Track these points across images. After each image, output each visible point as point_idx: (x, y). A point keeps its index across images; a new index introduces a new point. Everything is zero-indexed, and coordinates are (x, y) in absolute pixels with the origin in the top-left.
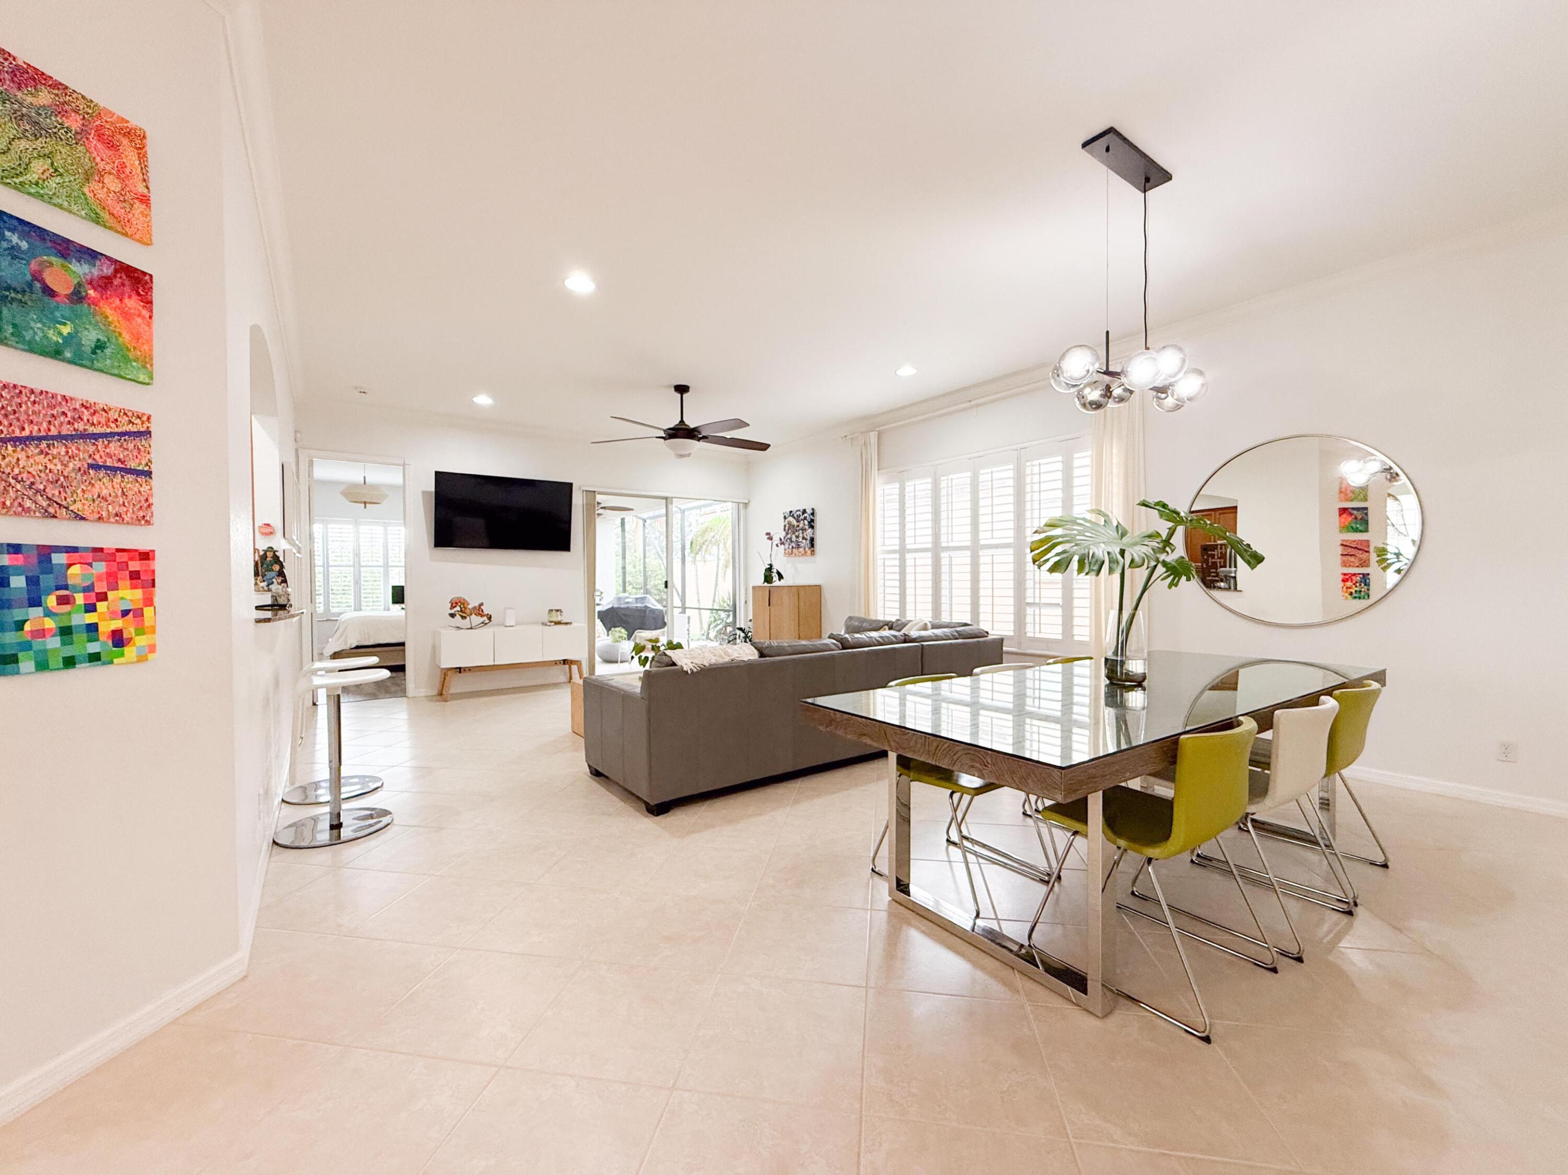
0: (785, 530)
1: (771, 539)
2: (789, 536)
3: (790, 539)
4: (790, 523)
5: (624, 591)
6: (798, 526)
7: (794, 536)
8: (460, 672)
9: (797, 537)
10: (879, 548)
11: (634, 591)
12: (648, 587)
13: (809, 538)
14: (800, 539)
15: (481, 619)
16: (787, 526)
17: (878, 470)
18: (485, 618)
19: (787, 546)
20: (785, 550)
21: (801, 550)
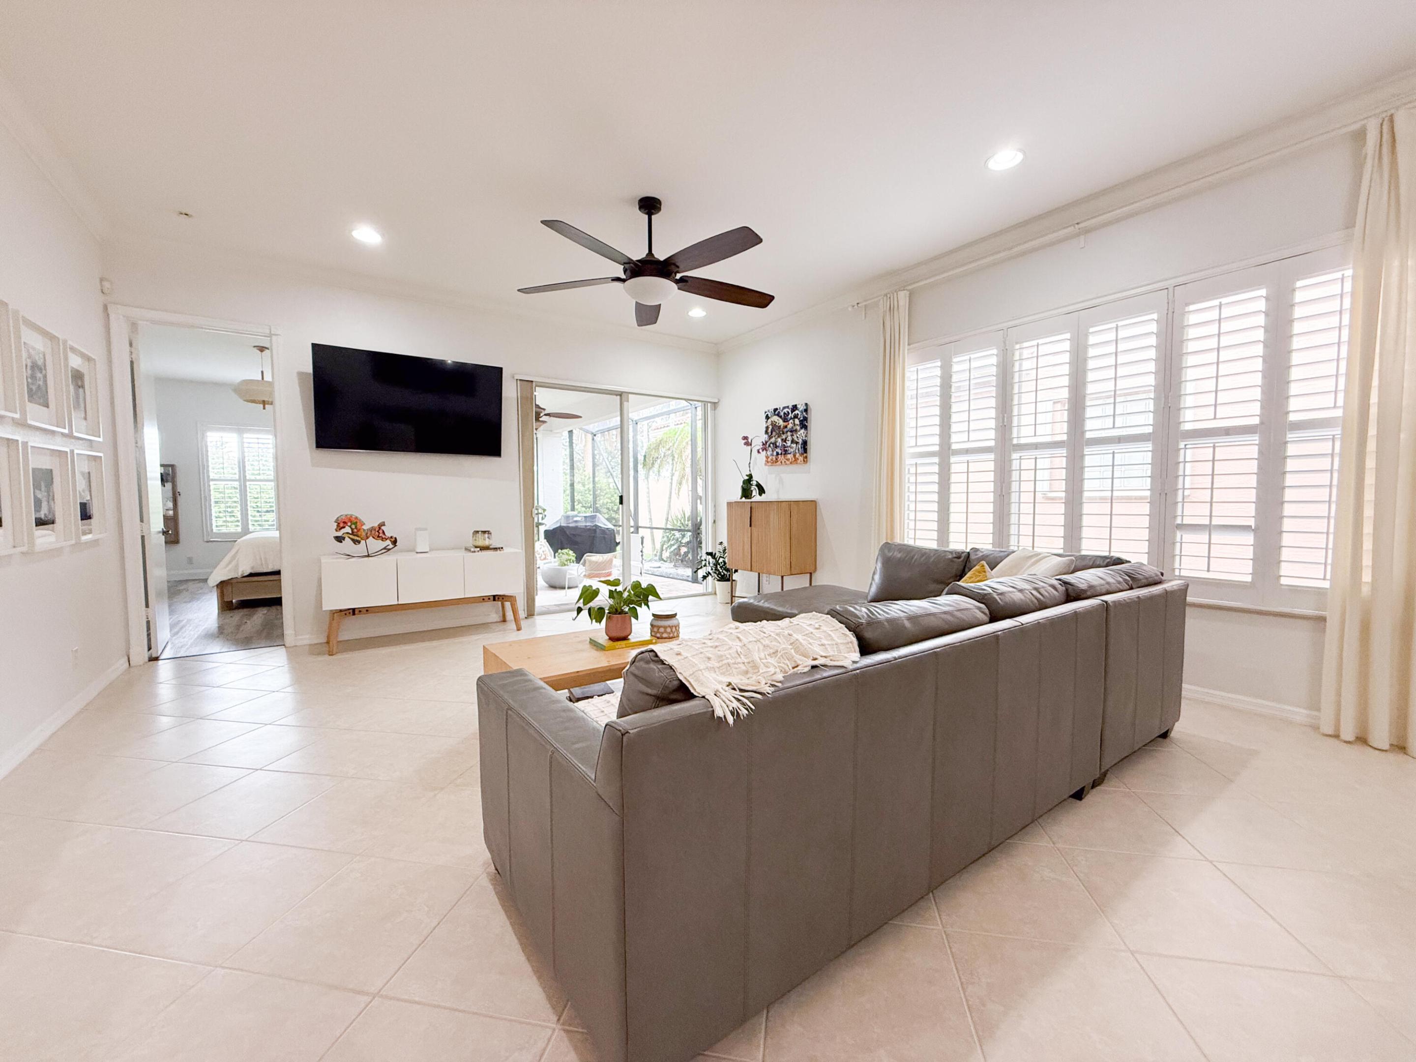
0: (766, 432)
1: (748, 444)
2: (773, 440)
3: (775, 444)
4: (774, 424)
5: (573, 509)
6: (786, 427)
7: (779, 440)
8: (354, 614)
9: (785, 440)
10: (909, 451)
11: (584, 509)
12: (598, 505)
13: (800, 441)
14: (789, 443)
15: (381, 544)
16: (771, 427)
17: (909, 344)
18: (388, 542)
19: (769, 453)
20: (767, 457)
21: (789, 456)
